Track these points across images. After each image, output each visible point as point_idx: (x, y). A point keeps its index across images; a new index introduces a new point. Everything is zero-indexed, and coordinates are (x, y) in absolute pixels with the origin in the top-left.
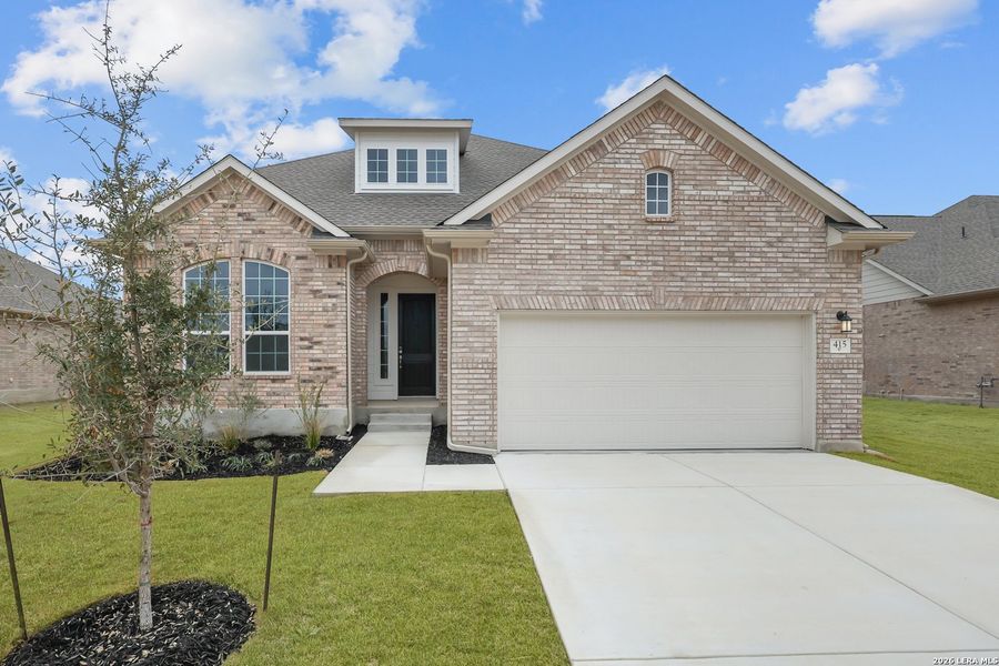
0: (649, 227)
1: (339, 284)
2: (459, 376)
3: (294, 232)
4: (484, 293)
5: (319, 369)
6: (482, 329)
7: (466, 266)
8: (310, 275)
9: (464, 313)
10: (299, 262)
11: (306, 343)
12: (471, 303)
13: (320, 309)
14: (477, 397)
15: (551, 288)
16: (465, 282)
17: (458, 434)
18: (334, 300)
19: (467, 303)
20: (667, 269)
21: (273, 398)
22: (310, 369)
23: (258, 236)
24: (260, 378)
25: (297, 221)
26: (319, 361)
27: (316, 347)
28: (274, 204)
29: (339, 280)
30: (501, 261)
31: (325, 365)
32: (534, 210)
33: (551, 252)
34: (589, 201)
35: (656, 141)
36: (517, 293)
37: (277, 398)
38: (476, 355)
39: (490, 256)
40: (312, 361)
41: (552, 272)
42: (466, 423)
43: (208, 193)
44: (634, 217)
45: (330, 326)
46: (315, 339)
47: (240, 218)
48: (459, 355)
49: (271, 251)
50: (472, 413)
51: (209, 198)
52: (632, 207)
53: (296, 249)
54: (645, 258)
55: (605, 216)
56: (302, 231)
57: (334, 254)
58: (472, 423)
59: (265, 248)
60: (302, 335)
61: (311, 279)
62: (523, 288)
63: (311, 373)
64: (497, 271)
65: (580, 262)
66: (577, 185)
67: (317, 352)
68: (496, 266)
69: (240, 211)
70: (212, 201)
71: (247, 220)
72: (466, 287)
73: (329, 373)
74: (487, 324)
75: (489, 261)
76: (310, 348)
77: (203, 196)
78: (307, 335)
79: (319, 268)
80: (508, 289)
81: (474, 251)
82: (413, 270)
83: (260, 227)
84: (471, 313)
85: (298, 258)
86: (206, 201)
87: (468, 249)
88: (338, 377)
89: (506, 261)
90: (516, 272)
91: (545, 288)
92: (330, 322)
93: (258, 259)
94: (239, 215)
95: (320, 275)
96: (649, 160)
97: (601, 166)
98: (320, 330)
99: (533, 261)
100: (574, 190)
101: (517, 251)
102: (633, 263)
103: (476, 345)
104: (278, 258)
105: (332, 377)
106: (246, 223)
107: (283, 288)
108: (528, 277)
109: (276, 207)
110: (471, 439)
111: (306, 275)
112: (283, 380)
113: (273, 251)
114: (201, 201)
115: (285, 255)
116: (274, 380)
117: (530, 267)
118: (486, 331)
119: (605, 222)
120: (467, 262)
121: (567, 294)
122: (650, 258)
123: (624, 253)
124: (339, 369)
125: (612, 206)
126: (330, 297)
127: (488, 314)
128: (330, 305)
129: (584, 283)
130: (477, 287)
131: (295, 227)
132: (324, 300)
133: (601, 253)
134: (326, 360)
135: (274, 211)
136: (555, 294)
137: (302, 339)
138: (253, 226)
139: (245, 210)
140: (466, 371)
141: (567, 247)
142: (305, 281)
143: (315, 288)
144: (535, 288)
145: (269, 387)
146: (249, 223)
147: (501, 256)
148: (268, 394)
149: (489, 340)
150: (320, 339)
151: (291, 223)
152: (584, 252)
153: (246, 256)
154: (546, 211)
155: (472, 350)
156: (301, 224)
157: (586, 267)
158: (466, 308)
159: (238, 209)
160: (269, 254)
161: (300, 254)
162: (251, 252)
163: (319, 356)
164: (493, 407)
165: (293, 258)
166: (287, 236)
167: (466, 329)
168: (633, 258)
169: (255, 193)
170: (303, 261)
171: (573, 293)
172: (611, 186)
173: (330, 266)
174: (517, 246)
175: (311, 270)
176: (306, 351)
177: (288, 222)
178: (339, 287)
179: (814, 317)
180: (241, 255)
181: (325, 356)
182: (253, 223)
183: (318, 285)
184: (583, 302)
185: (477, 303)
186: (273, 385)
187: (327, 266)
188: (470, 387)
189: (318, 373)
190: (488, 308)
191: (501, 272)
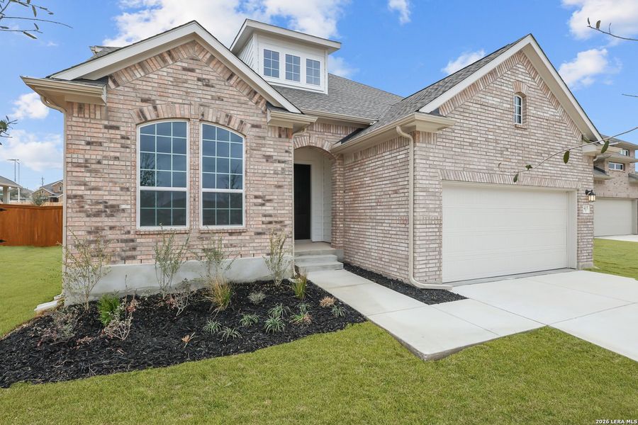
0: (516, 131)
1: (286, 152)
2: (421, 230)
3: (250, 103)
4: (435, 167)
5: (270, 223)
6: (434, 194)
7: (424, 145)
8: (263, 142)
9: (424, 182)
10: (254, 129)
11: (260, 201)
12: (427, 174)
13: (272, 172)
14: (431, 246)
15: (471, 167)
16: (424, 157)
17: (420, 275)
18: (283, 165)
19: (425, 174)
20: (524, 159)
21: (230, 249)
22: (263, 223)
23: (217, 102)
24: (218, 232)
25: (252, 94)
26: (270, 216)
27: (268, 204)
28: (232, 75)
29: (287, 148)
30: (444, 144)
31: (276, 219)
32: (462, 110)
33: (471, 141)
34: (489, 109)
35: (519, 76)
36: (452, 168)
37: (234, 249)
38: (430, 214)
39: (439, 140)
40: (265, 216)
41: (471, 155)
42: (424, 266)
43: (166, 53)
44: (510, 123)
45: (280, 187)
46: (267, 198)
47: (200, 83)
48: (421, 214)
49: (229, 117)
50: (428, 258)
51: (168, 58)
52: (509, 116)
53: (251, 118)
54: (514, 151)
55: (497, 120)
56: (257, 103)
57: (284, 126)
58: (428, 266)
59: (224, 115)
60: (257, 193)
61: (264, 145)
62: (456, 165)
63: (264, 226)
64: (441, 151)
65: (485, 150)
66: (484, 96)
67: (268, 208)
68: (442, 148)
69: (200, 76)
70: (171, 62)
71: (207, 85)
72: (424, 162)
73: (278, 226)
74: (437, 190)
75: (438, 143)
76: (263, 205)
77: (161, 56)
78: (260, 194)
79: (271, 135)
80: (448, 165)
81: (429, 134)
82: (320, 146)
83: (219, 94)
84: (427, 182)
85: (253, 126)
86: (164, 61)
87: (425, 133)
88: (286, 229)
89: (447, 145)
90: (453, 153)
91: (468, 166)
92: (280, 184)
93: (217, 123)
94: (199, 80)
95: (272, 143)
96: (516, 87)
97: (495, 86)
98: (271, 190)
99: (461, 146)
100: (482, 100)
101: (453, 138)
102: (509, 153)
103: (431, 206)
104: (235, 124)
105: (280, 230)
106: (205, 88)
107: (237, 151)
108: (459, 157)
109: (234, 78)
110: (427, 278)
111: (260, 142)
112: (240, 233)
113: (231, 117)
114: (159, 59)
115: (242, 122)
116: (231, 234)
117: (459, 150)
118: (436, 196)
119: (497, 124)
120: (425, 143)
121: (479, 171)
122: (517, 151)
123: (505, 146)
124: (287, 223)
125: (499, 114)
126: (279, 162)
127: (437, 183)
128: (280, 169)
129: (486, 164)
130: (431, 162)
131: (251, 99)
132: (275, 165)
133: (494, 144)
134: (276, 216)
135: (232, 82)
136: (472, 171)
137: (256, 197)
138: (212, 92)
139: (204, 76)
140: (425, 226)
141: (479, 139)
142: (258, 147)
143: (268, 154)
144: (462, 165)
145: (227, 239)
146: (208, 88)
147: (444, 140)
148: (226, 246)
149: (438, 202)
150: (271, 197)
151: (248, 95)
152: (486, 143)
153: (205, 119)
154: (468, 111)
155: (429, 210)
156: (256, 97)
157: (488, 154)
158: (424, 178)
159: (198, 74)
160: (227, 120)
161: (255, 123)
162: (210, 116)
163: (271, 212)
164: (440, 254)
165: (249, 125)
166: (243, 106)
167: (424, 194)
168: (509, 150)
169: (214, 62)
170: (257, 130)
171: (482, 171)
172: (499, 100)
173: (280, 136)
174: (453, 134)
175: (264, 138)
176: (260, 208)
177: (245, 93)
178: (287, 154)
179: (576, 192)
180: (201, 117)
181: (276, 212)
182: (212, 89)
183: (270, 151)
184: (486, 178)
185: (431, 174)
186: (230, 238)
187: (277, 136)
188: (427, 238)
189: (270, 226)
190: (438, 179)
191: (444, 152)
